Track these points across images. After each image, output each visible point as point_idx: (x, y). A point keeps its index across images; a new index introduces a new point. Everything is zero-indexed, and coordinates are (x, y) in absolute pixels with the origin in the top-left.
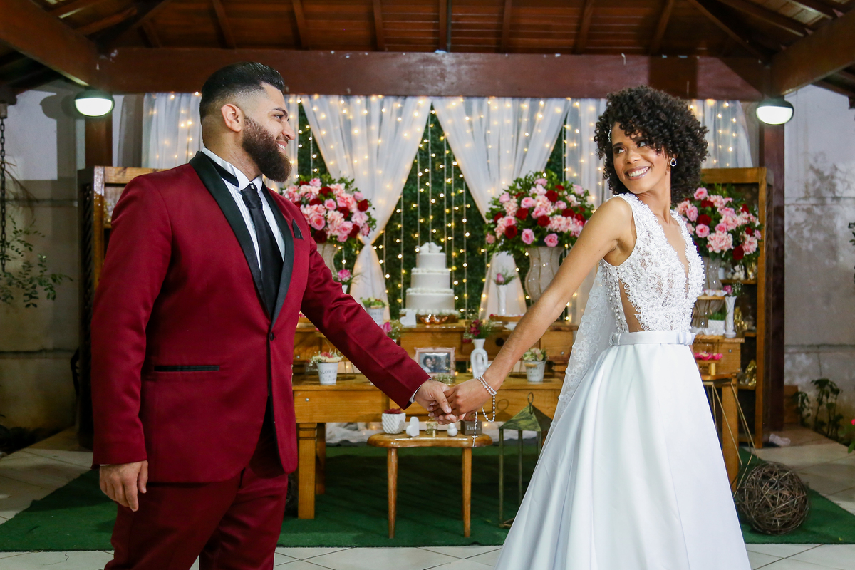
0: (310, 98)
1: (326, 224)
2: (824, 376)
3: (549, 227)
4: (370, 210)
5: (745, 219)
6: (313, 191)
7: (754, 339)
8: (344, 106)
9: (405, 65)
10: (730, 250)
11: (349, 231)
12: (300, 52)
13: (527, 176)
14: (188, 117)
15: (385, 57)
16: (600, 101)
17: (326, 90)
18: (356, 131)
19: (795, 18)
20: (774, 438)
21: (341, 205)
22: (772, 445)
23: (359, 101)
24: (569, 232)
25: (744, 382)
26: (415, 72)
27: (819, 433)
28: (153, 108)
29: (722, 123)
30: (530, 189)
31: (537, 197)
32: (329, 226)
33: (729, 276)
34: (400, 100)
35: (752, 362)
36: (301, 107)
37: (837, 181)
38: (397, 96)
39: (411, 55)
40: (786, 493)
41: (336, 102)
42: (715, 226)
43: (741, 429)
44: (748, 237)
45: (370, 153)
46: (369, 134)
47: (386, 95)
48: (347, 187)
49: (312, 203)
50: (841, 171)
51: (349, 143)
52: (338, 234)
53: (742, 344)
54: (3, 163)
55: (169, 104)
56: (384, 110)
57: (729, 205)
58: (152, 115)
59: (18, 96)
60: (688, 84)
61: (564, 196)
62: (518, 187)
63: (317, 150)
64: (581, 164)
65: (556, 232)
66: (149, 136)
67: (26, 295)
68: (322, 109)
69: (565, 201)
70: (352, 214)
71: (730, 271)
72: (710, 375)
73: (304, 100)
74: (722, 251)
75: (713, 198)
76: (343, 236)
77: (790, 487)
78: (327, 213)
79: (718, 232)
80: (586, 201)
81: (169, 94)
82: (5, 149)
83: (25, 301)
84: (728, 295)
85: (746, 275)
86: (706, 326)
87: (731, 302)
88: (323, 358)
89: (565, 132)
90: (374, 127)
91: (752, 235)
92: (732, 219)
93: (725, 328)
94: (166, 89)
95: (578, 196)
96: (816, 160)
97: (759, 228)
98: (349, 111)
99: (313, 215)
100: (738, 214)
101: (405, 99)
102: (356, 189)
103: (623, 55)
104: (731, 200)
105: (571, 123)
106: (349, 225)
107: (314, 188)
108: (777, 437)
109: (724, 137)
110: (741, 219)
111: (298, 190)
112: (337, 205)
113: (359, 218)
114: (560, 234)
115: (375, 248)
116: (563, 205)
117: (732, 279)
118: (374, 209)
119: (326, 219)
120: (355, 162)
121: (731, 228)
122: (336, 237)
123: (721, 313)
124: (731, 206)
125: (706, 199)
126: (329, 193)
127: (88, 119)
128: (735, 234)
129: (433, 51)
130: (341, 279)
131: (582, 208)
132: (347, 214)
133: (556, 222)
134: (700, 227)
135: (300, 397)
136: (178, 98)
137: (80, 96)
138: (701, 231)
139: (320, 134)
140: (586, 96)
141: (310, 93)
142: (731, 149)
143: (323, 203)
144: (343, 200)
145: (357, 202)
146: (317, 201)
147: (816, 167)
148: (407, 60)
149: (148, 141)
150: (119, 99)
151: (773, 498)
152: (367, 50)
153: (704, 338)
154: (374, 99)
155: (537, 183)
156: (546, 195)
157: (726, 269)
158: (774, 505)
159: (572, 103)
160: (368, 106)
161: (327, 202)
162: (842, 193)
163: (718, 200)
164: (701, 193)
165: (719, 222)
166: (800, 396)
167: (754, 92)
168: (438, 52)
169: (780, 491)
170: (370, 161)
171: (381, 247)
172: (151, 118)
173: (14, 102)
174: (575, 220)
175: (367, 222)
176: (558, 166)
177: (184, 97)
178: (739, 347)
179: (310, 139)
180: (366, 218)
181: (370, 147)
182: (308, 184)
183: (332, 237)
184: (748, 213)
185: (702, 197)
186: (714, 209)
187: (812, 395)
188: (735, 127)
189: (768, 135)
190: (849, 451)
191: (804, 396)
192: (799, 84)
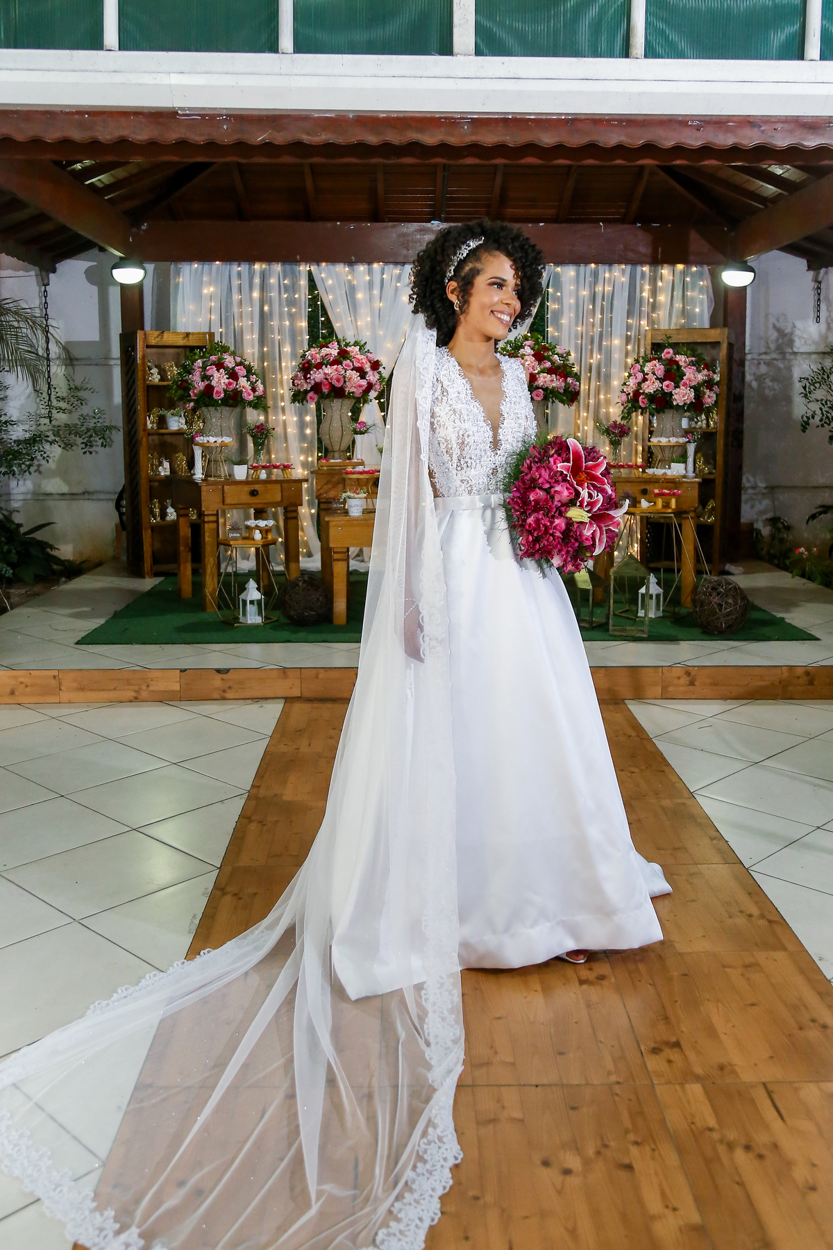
0: (318, 265)
1: (345, 382)
2: (778, 514)
3: (536, 383)
4: (381, 369)
5: (706, 376)
6: (332, 353)
7: (713, 481)
8: (349, 273)
9: (404, 235)
10: (692, 403)
11: (364, 388)
12: (308, 223)
13: (516, 338)
14: (210, 284)
15: (386, 227)
16: (580, 266)
17: (333, 259)
18: (360, 296)
19: (757, 192)
20: (729, 567)
21: (357, 365)
22: (729, 573)
23: (362, 268)
24: (553, 388)
25: (704, 518)
26: (412, 241)
27: (771, 564)
28: (179, 275)
29: (690, 286)
30: (519, 350)
31: (526, 357)
32: (347, 383)
33: (693, 425)
34: (399, 267)
35: (712, 501)
36: (310, 273)
37: (796, 339)
38: (396, 263)
39: (410, 225)
40: (730, 601)
41: (341, 269)
42: (680, 382)
43: (698, 559)
44: (708, 392)
45: (372, 316)
46: (371, 299)
47: (386, 263)
48: (360, 349)
49: (332, 364)
50: (799, 329)
51: (353, 306)
52: (355, 390)
53: (699, 483)
54: (47, 326)
55: (193, 272)
56: (384, 276)
57: (692, 363)
58: (179, 282)
59: (57, 265)
60: (660, 249)
61: (549, 356)
62: (509, 348)
63: (325, 313)
64: (562, 323)
65: (542, 388)
66: (176, 301)
67: (82, 443)
68: (330, 275)
69: (550, 360)
70: (367, 372)
71: (694, 420)
72: (671, 508)
73: (313, 268)
74: (685, 404)
75: (678, 358)
76: (358, 392)
77: (733, 596)
78: (345, 372)
79: (682, 387)
80: (568, 360)
81: (193, 263)
82: (48, 313)
83: (82, 449)
84: (689, 442)
85: (708, 424)
86: (670, 468)
87: (691, 448)
88: (352, 495)
89: (548, 294)
90: (376, 292)
91: (711, 390)
92: (693, 376)
93: (686, 469)
94: (191, 258)
95: (560, 356)
96: (778, 320)
97: (718, 384)
98: (353, 276)
99: (333, 374)
100: (699, 371)
101: (404, 265)
102: (368, 351)
103: (601, 224)
104: (693, 359)
105: (553, 287)
106: (364, 383)
107: (333, 351)
108: (733, 567)
109: (693, 299)
110: (700, 377)
111: (319, 353)
112: (353, 365)
113: (372, 377)
114: (545, 389)
115: (377, 401)
116: (548, 364)
117: (695, 428)
118: (384, 368)
119: (344, 377)
120: (359, 323)
121: (693, 384)
122: (353, 393)
123: (683, 458)
124: (694, 365)
125: (672, 358)
126: (346, 355)
127: (123, 287)
128: (696, 388)
129: (429, 221)
130: (360, 429)
131: (565, 366)
132: (363, 375)
133: (542, 379)
134: (666, 383)
135: (334, 526)
136: (201, 266)
137: (116, 266)
138: (667, 386)
139: (327, 298)
140: (567, 262)
141: (318, 262)
142: (697, 310)
143: (341, 364)
144: (358, 360)
145: (370, 362)
146: (336, 362)
147: (778, 325)
148: (405, 230)
149: (175, 307)
150: (150, 267)
151: (720, 605)
152: (370, 221)
153: (667, 477)
154: (375, 266)
155: (525, 345)
156: (533, 355)
157: (691, 419)
158: (720, 610)
159: (555, 269)
160: (370, 272)
161: (344, 362)
162: (798, 348)
163: (681, 359)
164: (669, 353)
165: (683, 379)
166: (755, 532)
167: (720, 257)
168: (433, 222)
169: (725, 599)
170: (373, 323)
171: (382, 400)
172: (177, 285)
173: (54, 271)
174: (558, 377)
175: (378, 379)
176: (541, 325)
177: (206, 267)
178: (697, 486)
179: (319, 303)
180: (377, 376)
181: (372, 310)
182: (328, 347)
183: (349, 393)
184: (708, 370)
185: (668, 356)
186: (679, 367)
187: (766, 531)
188: (701, 290)
189: (731, 297)
190: (793, 577)
191: (759, 532)
192: (760, 251)
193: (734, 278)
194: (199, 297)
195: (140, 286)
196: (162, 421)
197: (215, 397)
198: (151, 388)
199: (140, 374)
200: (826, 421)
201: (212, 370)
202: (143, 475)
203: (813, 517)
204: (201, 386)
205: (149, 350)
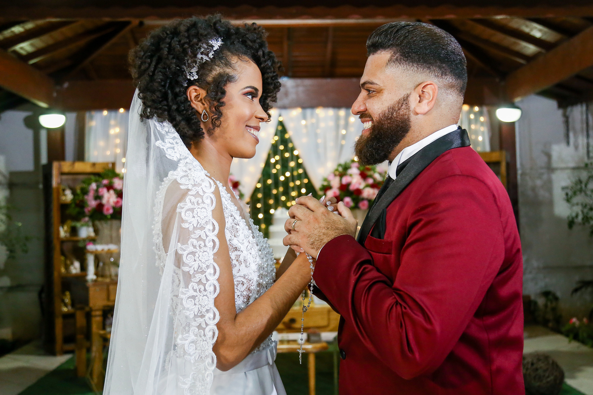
2: (549, 289)
3: (362, 196)
13: (345, 162)
14: (115, 126)
28: (92, 120)
29: (473, 122)
30: (348, 170)
31: (353, 176)
50: (556, 151)
55: (103, 117)
58: (92, 126)
61: (371, 175)
62: (340, 169)
65: (367, 200)
66: (89, 139)
69: (372, 178)
81: (103, 111)
94: (100, 108)
116: (371, 181)
118: (243, 187)
127: (49, 131)
136: (109, 114)
137: (42, 114)
142: (480, 139)
149: (89, 143)
150: (71, 114)
155: (352, 166)
156: (359, 175)
166: (533, 303)
167: (495, 100)
168: (284, 78)
172: (90, 128)
177: (113, 113)
187: (541, 301)
188: (482, 124)
189: (504, 129)
190: (570, 341)
191: (535, 303)
192: (525, 94)
193: (507, 115)
194: (107, 136)
195: (62, 130)
196: (74, 231)
197: (105, 212)
198: (64, 207)
199: (54, 195)
200: (586, 219)
201: (104, 192)
202: (56, 274)
203: (576, 290)
204: (92, 203)
205: (64, 177)
